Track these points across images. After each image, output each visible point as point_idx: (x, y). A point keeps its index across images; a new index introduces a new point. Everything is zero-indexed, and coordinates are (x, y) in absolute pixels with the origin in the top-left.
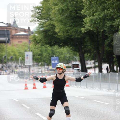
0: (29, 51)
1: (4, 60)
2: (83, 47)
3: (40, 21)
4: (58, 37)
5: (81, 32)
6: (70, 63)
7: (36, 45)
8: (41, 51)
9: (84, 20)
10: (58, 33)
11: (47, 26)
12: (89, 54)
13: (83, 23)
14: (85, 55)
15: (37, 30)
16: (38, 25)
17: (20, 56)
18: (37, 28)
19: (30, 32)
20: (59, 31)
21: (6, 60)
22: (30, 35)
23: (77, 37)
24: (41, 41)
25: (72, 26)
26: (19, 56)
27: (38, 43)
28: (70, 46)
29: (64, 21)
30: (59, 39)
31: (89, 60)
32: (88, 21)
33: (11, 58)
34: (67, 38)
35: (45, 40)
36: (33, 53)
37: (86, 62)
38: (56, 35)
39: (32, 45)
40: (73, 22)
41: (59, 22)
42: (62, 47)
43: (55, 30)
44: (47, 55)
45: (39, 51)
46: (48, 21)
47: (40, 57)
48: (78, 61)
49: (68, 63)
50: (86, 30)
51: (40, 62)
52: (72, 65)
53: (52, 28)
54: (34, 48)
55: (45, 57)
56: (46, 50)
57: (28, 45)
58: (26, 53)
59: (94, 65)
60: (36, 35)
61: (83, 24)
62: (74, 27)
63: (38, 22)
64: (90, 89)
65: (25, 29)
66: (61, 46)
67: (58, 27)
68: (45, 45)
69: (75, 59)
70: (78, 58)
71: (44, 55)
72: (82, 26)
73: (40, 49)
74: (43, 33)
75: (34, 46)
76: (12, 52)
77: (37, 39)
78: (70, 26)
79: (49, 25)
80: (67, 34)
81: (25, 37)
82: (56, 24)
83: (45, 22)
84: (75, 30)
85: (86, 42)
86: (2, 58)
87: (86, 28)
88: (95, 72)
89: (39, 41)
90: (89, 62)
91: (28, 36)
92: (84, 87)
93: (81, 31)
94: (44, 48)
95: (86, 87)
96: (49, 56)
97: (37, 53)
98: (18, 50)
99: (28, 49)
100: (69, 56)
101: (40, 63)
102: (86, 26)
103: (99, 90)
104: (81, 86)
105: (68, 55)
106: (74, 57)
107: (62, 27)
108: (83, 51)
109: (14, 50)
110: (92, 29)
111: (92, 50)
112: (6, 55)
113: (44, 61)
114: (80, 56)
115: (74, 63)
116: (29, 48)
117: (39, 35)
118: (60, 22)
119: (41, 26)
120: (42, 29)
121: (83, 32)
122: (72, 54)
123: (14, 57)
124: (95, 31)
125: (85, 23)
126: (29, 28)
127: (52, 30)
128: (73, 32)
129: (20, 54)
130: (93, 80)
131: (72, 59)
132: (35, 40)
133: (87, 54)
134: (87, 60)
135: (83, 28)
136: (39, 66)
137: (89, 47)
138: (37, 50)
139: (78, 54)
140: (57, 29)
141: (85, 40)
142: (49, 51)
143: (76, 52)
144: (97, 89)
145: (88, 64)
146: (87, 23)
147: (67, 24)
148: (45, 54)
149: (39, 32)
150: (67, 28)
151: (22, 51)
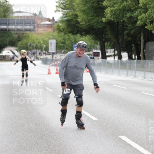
0: (53, 39)
1: (29, 47)
2: (103, 36)
3: (64, 11)
4: (80, 26)
5: (102, 22)
6: (91, 51)
7: (60, 33)
8: (64, 39)
9: (105, 11)
10: (80, 22)
11: (70, 16)
12: (109, 43)
13: (104, 13)
14: (106, 44)
15: (60, 20)
16: (62, 15)
17: (45, 44)
18: (61, 17)
19: (54, 21)
20: (81, 20)
21: (31, 48)
22: (54, 24)
23: (98, 27)
24: (64, 30)
25: (94, 16)
26: (43, 44)
27: (62, 32)
28: (91, 34)
29: (86, 11)
30: (81, 28)
31: (109, 49)
32: (109, 12)
33: (36, 45)
34: (89, 27)
35: (68, 29)
36: (57, 41)
37: (106, 50)
38: (79, 25)
39: (56, 34)
40: (95, 13)
41: (81, 12)
42: (84, 36)
43: (77, 19)
44: (70, 43)
45: (62, 39)
46: (71, 11)
47: (62, 45)
48: (99, 49)
49: (89, 51)
50: (107, 20)
51: (63, 49)
52: (93, 53)
53: (75, 18)
54: (57, 36)
55: (67, 45)
56: (68, 38)
57: (52, 34)
58: (50, 41)
59: (114, 53)
60: (60, 24)
61: (104, 15)
62: (96, 17)
63: (62, 12)
64: (109, 75)
65: (49, 19)
66: (83, 34)
67: (81, 17)
68: (68, 34)
69: (96, 47)
70: (98, 46)
71: (67, 44)
72: (103, 16)
73: (63, 37)
74: (66, 22)
75: (58, 35)
76: (37, 39)
77: (61, 28)
78: (92, 16)
79: (72, 15)
80: (89, 23)
81: (49, 26)
82: (79, 14)
83: (68, 12)
84: (97, 20)
85: (107, 31)
86: (28, 45)
87: (106, 18)
88: (114, 59)
89: (62, 30)
90: (109, 50)
91: (52, 26)
92: (104, 73)
93: (102, 20)
94: (66, 36)
95: (106, 73)
96: (71, 44)
97: (60, 41)
98: (42, 38)
99: (52, 38)
100: (91, 44)
101: (63, 51)
102: (107, 16)
103: (118, 76)
104: (100, 72)
105: (89, 44)
106: (95, 46)
107: (84, 17)
108: (104, 40)
109: (38, 38)
110: (112, 20)
111: (112, 38)
112: (31, 43)
113: (67, 49)
114: (101, 45)
115: (95, 51)
116: (53, 36)
117: (62, 24)
118: (83, 11)
119: (64, 16)
120: (65, 19)
121: (104, 21)
122: (93, 42)
123: (39, 44)
124: (115, 21)
125: (106, 14)
126: (53, 18)
127: (74, 20)
128: (95, 22)
129: (44, 42)
130: (113, 67)
131: (93, 47)
132: (59, 28)
133: (108, 43)
134: (107, 49)
135: (104, 18)
136: (62, 53)
137: (109, 36)
138: (60, 38)
139: (99, 43)
140: (79, 18)
141: (106, 29)
142: (71, 39)
143: (97, 41)
144: (116, 75)
145: (108, 52)
146: (108, 14)
147: (90, 14)
148: (67, 42)
149: (62, 21)
150: (89, 18)
151: (46, 39)
